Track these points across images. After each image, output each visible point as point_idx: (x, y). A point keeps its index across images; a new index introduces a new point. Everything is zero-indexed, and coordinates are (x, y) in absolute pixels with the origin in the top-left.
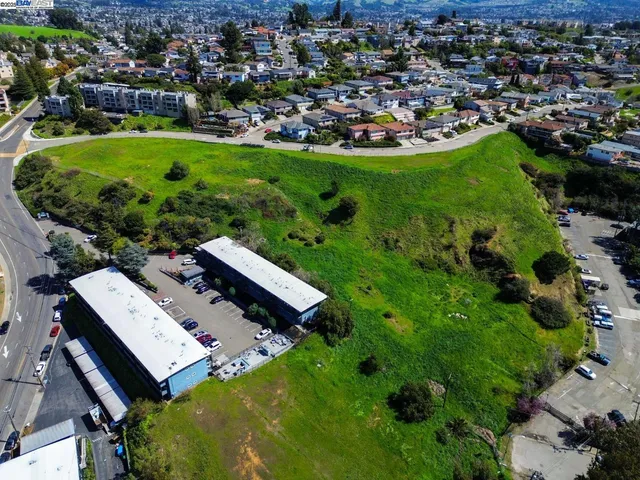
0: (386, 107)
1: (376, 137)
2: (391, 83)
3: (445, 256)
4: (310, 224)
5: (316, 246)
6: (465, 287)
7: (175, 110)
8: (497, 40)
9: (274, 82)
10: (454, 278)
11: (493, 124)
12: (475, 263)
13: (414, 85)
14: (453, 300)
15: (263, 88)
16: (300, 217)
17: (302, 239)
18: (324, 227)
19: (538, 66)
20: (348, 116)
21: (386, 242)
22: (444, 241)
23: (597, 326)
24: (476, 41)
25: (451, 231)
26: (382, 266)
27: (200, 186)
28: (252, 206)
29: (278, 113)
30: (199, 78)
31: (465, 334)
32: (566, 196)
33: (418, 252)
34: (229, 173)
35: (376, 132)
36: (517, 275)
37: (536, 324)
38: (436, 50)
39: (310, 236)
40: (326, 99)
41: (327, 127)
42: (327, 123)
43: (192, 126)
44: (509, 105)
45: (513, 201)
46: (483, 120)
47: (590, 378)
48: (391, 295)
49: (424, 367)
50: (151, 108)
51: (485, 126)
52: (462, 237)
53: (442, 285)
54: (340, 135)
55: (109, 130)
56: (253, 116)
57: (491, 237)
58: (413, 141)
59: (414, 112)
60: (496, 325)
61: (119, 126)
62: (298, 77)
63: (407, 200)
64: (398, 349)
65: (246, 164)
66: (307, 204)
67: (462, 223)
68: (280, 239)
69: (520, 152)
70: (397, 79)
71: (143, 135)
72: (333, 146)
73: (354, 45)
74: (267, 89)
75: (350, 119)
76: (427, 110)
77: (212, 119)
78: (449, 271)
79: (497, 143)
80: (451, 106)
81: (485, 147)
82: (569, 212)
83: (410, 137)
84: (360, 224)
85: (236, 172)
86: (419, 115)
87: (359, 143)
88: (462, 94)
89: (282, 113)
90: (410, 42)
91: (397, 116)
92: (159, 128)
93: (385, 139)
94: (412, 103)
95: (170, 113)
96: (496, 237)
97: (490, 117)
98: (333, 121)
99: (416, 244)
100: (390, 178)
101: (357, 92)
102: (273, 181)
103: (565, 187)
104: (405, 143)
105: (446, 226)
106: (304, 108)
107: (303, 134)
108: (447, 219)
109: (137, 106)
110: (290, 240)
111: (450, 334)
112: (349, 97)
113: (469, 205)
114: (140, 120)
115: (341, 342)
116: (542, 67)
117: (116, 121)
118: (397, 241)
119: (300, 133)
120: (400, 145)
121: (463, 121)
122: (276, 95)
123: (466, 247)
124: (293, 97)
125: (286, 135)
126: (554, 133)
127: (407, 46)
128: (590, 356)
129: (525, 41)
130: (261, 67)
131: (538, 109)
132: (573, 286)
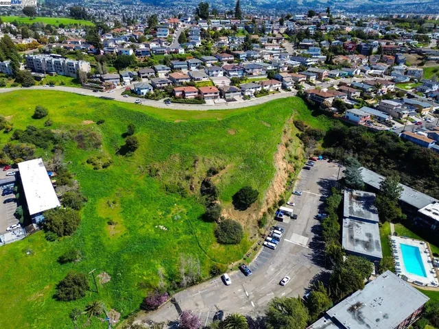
0: (213, 76)
1: (190, 96)
2: (233, 58)
3: (185, 184)
4: (107, 154)
5: (101, 170)
6: (186, 207)
7: (74, 73)
8: (348, 29)
9: (151, 56)
10: (184, 200)
11: (290, 90)
12: (202, 191)
13: (249, 60)
14: (170, 216)
15: (142, 60)
16: (103, 149)
17: (94, 164)
18: (115, 157)
19: (371, 49)
20: (180, 81)
21: (150, 171)
22: (187, 173)
23: (265, 246)
24: (331, 29)
25: (194, 166)
26: (138, 187)
27: (48, 124)
28: (73, 139)
29: (143, 77)
30: (102, 51)
31: (155, 242)
32: (323, 146)
33: (169, 180)
34: (76, 116)
35: (190, 93)
36: (217, 202)
37: (215, 239)
38: (294, 36)
39: (101, 162)
40: (180, 69)
41: (163, 88)
42: (163, 85)
43: (81, 83)
44: (308, 77)
45: (254, 148)
46: (284, 87)
47: (226, 284)
48: (127, 208)
49: (107, 262)
50: (61, 71)
51: (283, 92)
52: (200, 171)
53: (171, 205)
54: (168, 94)
55: (32, 85)
56: (124, 78)
57: (218, 173)
58: (216, 101)
59: (231, 80)
60: (183, 237)
61: (40, 82)
62: (171, 53)
63: (175, 141)
64: (99, 247)
65: (91, 111)
66: (112, 140)
67: (203, 161)
68: (79, 163)
69: (299, 112)
70: (237, 56)
71: (52, 88)
72: (160, 101)
73: (233, 31)
74: (145, 61)
75: (182, 83)
76: (241, 79)
77: (95, 80)
78: (183, 195)
79: (279, 105)
80: (266, 77)
81: (265, 107)
82: (319, 159)
83: (216, 97)
84: (138, 157)
85: (81, 115)
86: (233, 82)
87: (176, 100)
88: (276, 68)
89: (146, 77)
90: (278, 30)
91: (215, 82)
92: (62, 84)
93: (196, 98)
94: (231, 74)
95: (71, 74)
96: (221, 173)
97: (290, 85)
98: (169, 83)
99: (169, 174)
100: (168, 126)
101: (204, 65)
102: (99, 122)
103: (324, 139)
104: (209, 102)
105: (191, 163)
106: (163, 74)
107: (145, 92)
108: (194, 157)
109: (54, 70)
110: (86, 164)
111: (143, 240)
112: (198, 68)
113: (215, 148)
114: (53, 79)
115: (61, 239)
116: (375, 50)
117: (38, 79)
118: (157, 171)
119: (142, 91)
120: (205, 102)
121: (265, 88)
122: (150, 65)
123: (201, 179)
124: (158, 67)
125: (134, 93)
126: (327, 100)
127: (275, 32)
128: (240, 268)
129: (371, 30)
130: (153, 45)
131: (332, 81)
132: (261, 214)
